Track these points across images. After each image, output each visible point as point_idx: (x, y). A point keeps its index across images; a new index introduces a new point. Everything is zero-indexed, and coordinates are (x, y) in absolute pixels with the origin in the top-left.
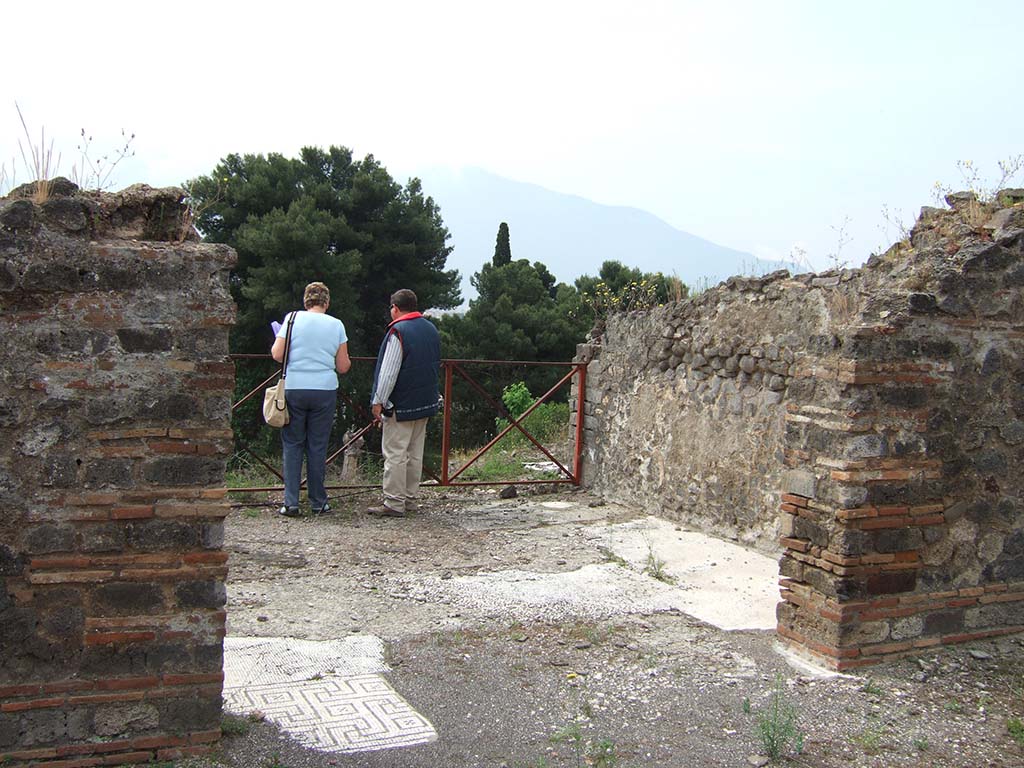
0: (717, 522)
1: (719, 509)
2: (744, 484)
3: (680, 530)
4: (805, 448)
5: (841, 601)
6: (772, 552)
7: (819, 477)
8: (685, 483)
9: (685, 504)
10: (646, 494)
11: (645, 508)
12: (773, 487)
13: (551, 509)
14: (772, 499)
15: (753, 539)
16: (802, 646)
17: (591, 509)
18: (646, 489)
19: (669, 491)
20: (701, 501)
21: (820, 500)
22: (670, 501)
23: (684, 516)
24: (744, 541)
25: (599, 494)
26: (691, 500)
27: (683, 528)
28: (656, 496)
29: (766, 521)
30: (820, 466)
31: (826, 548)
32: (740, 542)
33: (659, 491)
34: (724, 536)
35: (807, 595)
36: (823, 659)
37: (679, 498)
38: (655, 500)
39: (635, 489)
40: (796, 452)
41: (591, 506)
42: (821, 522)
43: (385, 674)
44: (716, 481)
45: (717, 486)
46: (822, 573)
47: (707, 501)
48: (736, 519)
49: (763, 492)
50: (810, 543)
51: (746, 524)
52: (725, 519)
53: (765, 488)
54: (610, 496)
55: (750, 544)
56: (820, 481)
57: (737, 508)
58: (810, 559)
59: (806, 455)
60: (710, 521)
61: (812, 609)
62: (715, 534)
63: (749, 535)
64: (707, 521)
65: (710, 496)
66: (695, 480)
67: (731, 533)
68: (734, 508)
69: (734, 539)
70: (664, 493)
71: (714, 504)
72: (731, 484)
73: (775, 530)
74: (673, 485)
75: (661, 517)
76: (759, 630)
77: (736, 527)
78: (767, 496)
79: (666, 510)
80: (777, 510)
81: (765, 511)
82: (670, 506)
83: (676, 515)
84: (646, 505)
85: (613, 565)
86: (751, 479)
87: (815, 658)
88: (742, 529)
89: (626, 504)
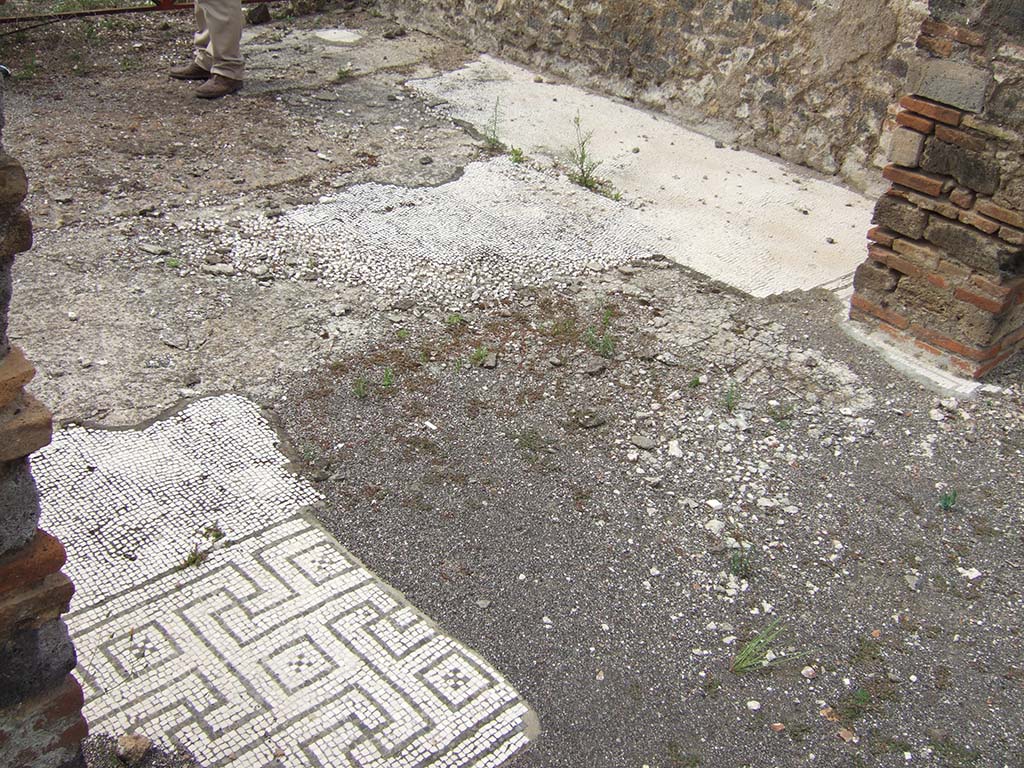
0: (599, 71)
1: (603, 54)
2: (651, 20)
3: (541, 81)
4: (976, 25)
5: (1005, 280)
6: (693, 123)
7: (1000, 79)
8: (543, 11)
9: (541, 42)
10: (473, 21)
11: (468, 41)
12: (706, 30)
13: (335, 44)
14: (701, 47)
15: (661, 102)
16: (903, 333)
17: (390, 42)
18: (472, 13)
19: (514, 21)
20: (571, 38)
21: (992, 118)
22: (516, 34)
23: (539, 58)
24: (644, 103)
25: (388, 16)
26: (553, 36)
27: (545, 79)
28: (489, 25)
29: (688, 77)
30: (1008, 60)
31: (989, 196)
32: (637, 104)
33: (497, 18)
34: (609, 93)
35: (930, 263)
36: (945, 359)
37: (532, 31)
38: (487, 30)
39: (452, 12)
40: (953, 30)
41: (389, 37)
42: (985, 154)
43: (313, 513)
44: (600, 10)
45: (600, 20)
46: (972, 233)
47: (581, 40)
48: (631, 70)
49: (686, 36)
50: (950, 183)
51: (649, 79)
52: (613, 67)
53: (690, 29)
54: (407, 19)
55: (656, 109)
56: (1000, 87)
57: (636, 54)
58: (948, 209)
59: (976, 37)
60: (587, 68)
61: (940, 284)
62: (593, 89)
63: (655, 95)
64: (578, 69)
65: (587, 34)
66: (562, 8)
67: (623, 89)
68: (630, 54)
69: (628, 99)
70: (504, 23)
71: (594, 45)
72: (628, 19)
73: (702, 92)
74: (522, 12)
75: (498, 56)
76: (799, 292)
77: (632, 81)
78: (693, 42)
79: (505, 46)
80: (709, 64)
81: (687, 64)
82: (515, 41)
83: (524, 55)
84: (473, 36)
85: (504, 161)
86: (666, 14)
87: (927, 355)
88: (641, 85)
89: (436, 33)
